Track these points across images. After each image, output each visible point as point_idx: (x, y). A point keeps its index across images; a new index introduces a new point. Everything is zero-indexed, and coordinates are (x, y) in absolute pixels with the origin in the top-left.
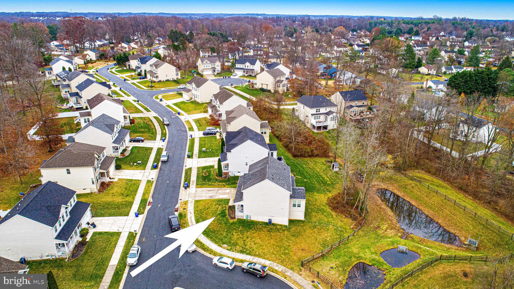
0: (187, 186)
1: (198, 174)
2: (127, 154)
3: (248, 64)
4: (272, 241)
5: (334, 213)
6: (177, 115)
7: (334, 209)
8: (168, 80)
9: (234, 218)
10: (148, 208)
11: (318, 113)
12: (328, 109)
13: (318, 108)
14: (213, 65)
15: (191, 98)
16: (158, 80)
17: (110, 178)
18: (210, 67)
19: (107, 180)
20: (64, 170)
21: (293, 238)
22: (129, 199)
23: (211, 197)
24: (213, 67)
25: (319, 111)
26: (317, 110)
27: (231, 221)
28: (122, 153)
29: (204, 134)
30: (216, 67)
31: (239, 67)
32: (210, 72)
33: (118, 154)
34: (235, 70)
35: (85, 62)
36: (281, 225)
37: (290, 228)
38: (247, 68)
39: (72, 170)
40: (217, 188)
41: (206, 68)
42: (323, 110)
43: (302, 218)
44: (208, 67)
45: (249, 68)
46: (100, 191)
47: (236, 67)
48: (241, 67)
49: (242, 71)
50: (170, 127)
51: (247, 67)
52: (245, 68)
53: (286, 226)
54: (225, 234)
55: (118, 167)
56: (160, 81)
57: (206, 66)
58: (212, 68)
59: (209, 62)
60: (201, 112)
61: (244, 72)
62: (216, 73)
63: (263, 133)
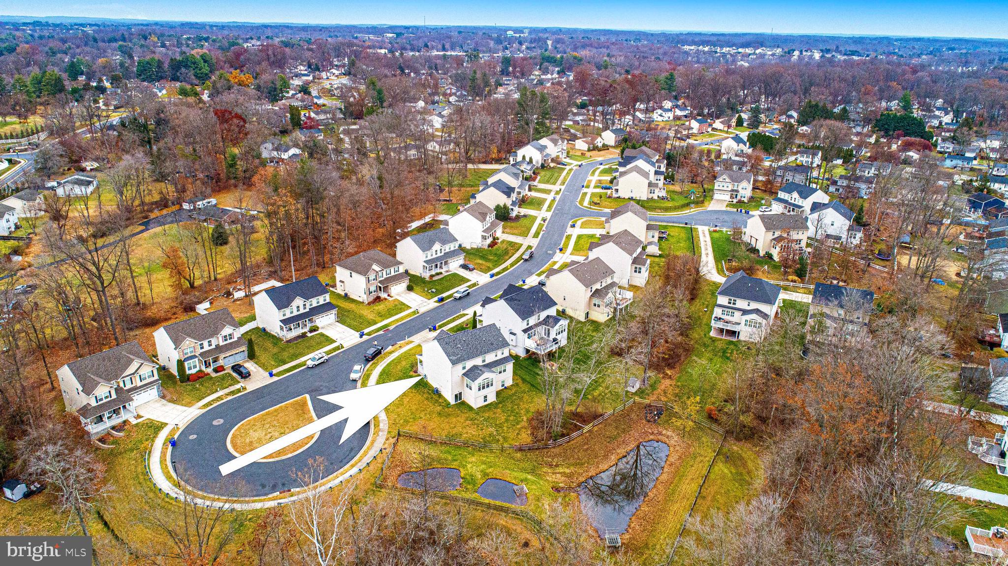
0: (434, 329)
1: (463, 322)
2: (435, 278)
3: (795, 195)
4: (415, 407)
5: (524, 424)
6: (558, 251)
7: (531, 419)
8: (631, 199)
9: (417, 372)
10: (381, 332)
11: (731, 305)
12: (754, 305)
13: (733, 298)
14: (736, 186)
16: (617, 196)
17: (389, 295)
18: (730, 189)
19: (383, 295)
20: (348, 272)
21: (435, 415)
22: (380, 319)
24: (735, 188)
25: (734, 304)
26: (731, 300)
27: (411, 373)
28: (432, 276)
30: (740, 189)
31: (782, 197)
32: (727, 197)
33: (426, 275)
34: (774, 202)
35: (589, 147)
36: (445, 400)
37: (452, 408)
38: (793, 201)
39: (354, 274)
41: (721, 188)
42: (742, 304)
43: (476, 406)
44: (725, 188)
45: (796, 203)
46: (369, 304)
47: (778, 196)
48: (786, 198)
49: (783, 205)
51: (793, 199)
52: (790, 201)
53: (450, 405)
55: (410, 288)
57: (721, 185)
58: (732, 191)
59: (729, 180)
61: (786, 207)
62: (735, 201)
63: (595, 305)
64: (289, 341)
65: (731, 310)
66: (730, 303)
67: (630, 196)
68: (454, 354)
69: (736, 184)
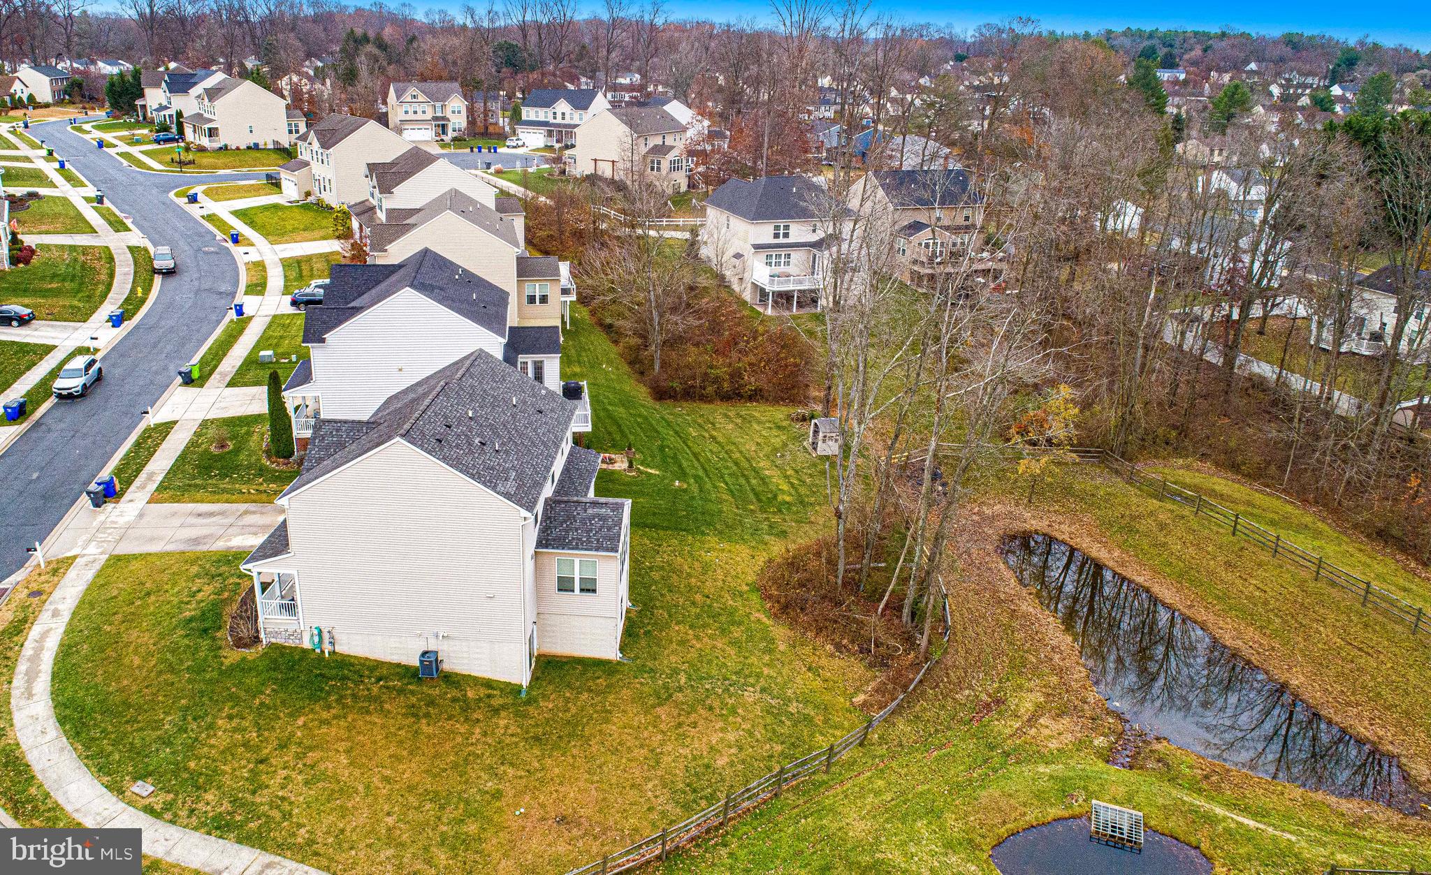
0: (109, 493)
1: (192, 444)
3: (563, 106)
4: (410, 771)
5: (780, 632)
6: (230, 245)
7: (786, 609)
8: (256, 147)
9: (256, 640)
11: (781, 240)
12: (824, 228)
13: (781, 223)
14: (439, 110)
15: (308, 194)
16: (217, 145)
18: (429, 116)
21: (531, 756)
23: (196, 541)
24: (439, 114)
25: (786, 235)
26: (777, 228)
27: (232, 656)
29: (294, 303)
30: (449, 114)
31: (533, 117)
34: (519, 129)
36: (488, 684)
37: (530, 701)
38: (559, 120)
40: (243, 507)
41: (411, 116)
42: (799, 232)
43: (609, 650)
44: (420, 116)
45: (567, 121)
47: (524, 117)
48: (542, 118)
49: (543, 130)
50: (173, 282)
51: (559, 116)
52: (552, 121)
53: (515, 690)
54: (169, 723)
56: (225, 148)
57: (411, 110)
58: (435, 119)
59: (422, 98)
60: (324, 238)
61: (550, 134)
62: (447, 138)
63: (532, 299)
65: (783, 251)
66: (776, 236)
67: (251, 141)
69: (438, 104)
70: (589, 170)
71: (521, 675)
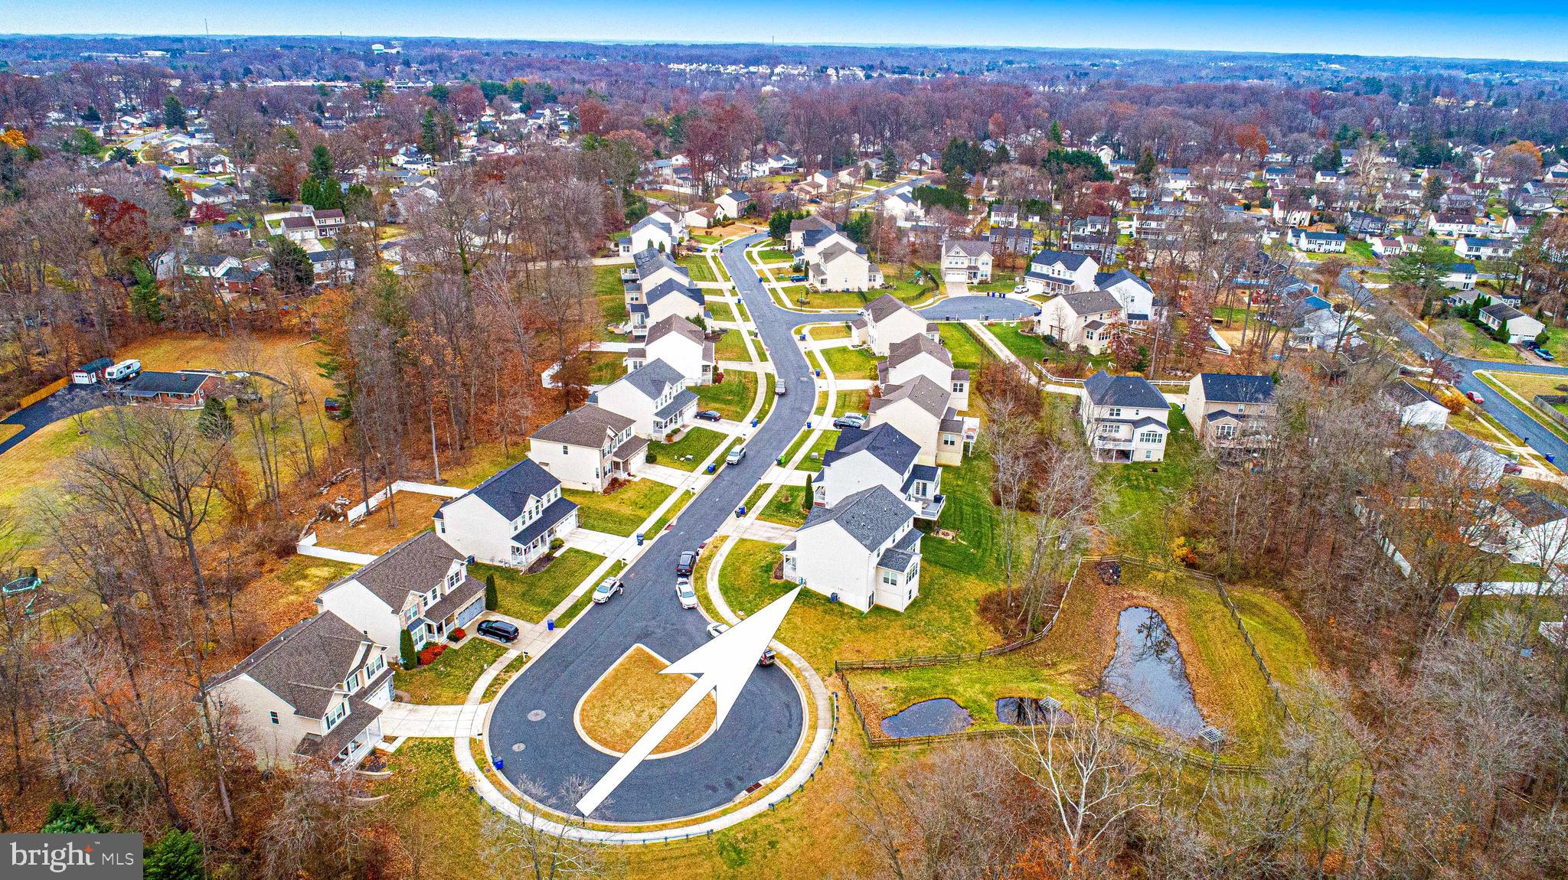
0: (742, 513)
1: (776, 496)
2: (676, 438)
3: (1059, 266)
4: (819, 627)
5: (976, 619)
6: (814, 377)
7: (983, 610)
8: (847, 291)
9: (782, 578)
10: (663, 532)
11: (1114, 417)
12: (1144, 413)
13: (1116, 408)
14: (973, 261)
15: (864, 343)
16: (825, 289)
17: (629, 474)
18: (966, 266)
19: (622, 476)
20: (560, 447)
21: (857, 632)
22: (641, 513)
23: (769, 538)
24: (973, 264)
25: (1118, 415)
26: (1112, 410)
27: (773, 581)
28: (669, 437)
29: (835, 425)
30: (979, 265)
31: (1038, 270)
32: (963, 277)
33: (661, 436)
34: (1027, 279)
35: (709, 223)
36: (853, 609)
37: (865, 618)
38: (1056, 275)
39: (571, 448)
40: (789, 528)
41: (952, 265)
42: (1128, 413)
43: (901, 608)
44: (959, 266)
45: (1061, 277)
46: (605, 492)
47: (1033, 270)
48: (1044, 272)
49: (1044, 281)
50: (784, 400)
51: (1056, 272)
52: (1051, 275)
53: (862, 613)
54: (751, 597)
55: (651, 459)
56: (829, 291)
57: (954, 262)
58: (970, 268)
59: (962, 253)
60: (864, 378)
61: (1048, 284)
62: (976, 281)
63: (946, 442)
64: (532, 569)
65: (1114, 424)
66: (1112, 414)
67: (844, 287)
68: (866, 537)
69: (973, 258)
70: (1047, 332)
71: (865, 609)
